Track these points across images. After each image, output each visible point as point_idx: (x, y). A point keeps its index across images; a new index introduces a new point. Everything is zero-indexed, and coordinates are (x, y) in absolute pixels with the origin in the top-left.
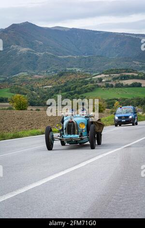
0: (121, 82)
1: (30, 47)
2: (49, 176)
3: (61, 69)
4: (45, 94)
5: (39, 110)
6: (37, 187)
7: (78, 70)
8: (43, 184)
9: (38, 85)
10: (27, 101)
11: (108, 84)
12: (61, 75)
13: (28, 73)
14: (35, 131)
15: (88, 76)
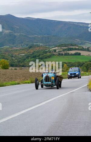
0: (68, 52)
1: (11, 30)
2: (22, 110)
3: (30, 44)
4: (20, 60)
5: (16, 69)
6: (15, 117)
7: (41, 44)
8: (18, 115)
9: (16, 54)
10: (8, 63)
11: (60, 53)
12: (30, 47)
13: (9, 46)
14: (14, 82)
15: (47, 49)
